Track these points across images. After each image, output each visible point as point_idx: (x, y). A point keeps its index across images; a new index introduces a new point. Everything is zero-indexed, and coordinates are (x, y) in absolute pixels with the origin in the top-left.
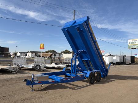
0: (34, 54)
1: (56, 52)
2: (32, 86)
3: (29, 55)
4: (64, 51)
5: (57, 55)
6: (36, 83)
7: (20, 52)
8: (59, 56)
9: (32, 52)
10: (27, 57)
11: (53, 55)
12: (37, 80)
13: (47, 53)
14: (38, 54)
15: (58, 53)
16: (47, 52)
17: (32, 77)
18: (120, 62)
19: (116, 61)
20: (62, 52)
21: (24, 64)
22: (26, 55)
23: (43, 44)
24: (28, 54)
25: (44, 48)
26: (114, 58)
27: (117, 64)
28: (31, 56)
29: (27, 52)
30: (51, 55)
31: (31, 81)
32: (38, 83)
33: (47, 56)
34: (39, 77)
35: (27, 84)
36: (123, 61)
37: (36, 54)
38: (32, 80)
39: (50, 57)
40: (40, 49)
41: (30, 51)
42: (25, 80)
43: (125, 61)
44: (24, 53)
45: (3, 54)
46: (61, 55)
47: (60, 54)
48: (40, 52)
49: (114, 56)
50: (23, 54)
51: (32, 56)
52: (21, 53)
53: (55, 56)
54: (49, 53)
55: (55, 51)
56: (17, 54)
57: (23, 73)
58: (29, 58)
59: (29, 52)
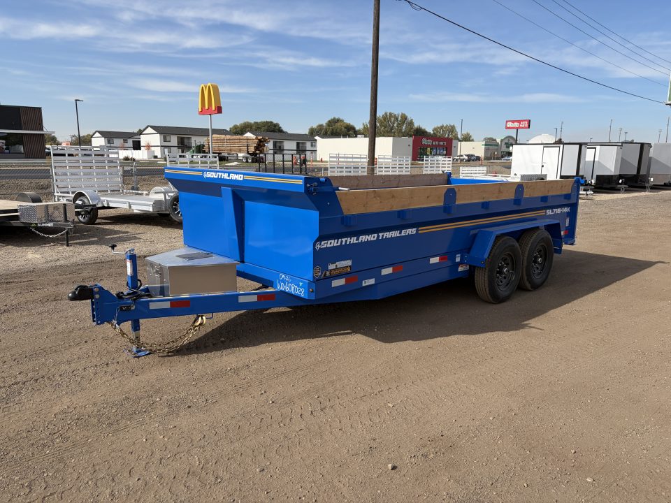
0: (174, 140)
1: (280, 131)
2: (136, 327)
3: (149, 147)
4: (321, 126)
5: (290, 145)
6: (152, 306)
7: (104, 134)
8: (300, 150)
9: (164, 131)
10: (140, 155)
11: (270, 145)
12: (163, 291)
13: (236, 133)
14: (196, 141)
15: (292, 137)
16: (240, 130)
17: (129, 271)
18: (620, 176)
19: (598, 172)
20: (314, 133)
21: (115, 192)
22: (137, 146)
23: (216, 89)
24: (144, 140)
25: (219, 110)
26: (589, 155)
27: (605, 184)
28: (158, 152)
29: (140, 132)
30: (260, 145)
31: (120, 295)
32: (167, 305)
33: (240, 151)
34: (170, 268)
35: (101, 315)
36: (635, 173)
37: (182, 139)
38: (126, 291)
39: (254, 154)
40: (203, 112)
41: (153, 127)
42: (83, 293)
43: (643, 172)
44: (125, 136)
45: (20, 139)
46: (308, 145)
47: (304, 143)
48: (203, 132)
49: (593, 145)
50: (118, 142)
51: (163, 153)
52: (109, 136)
53: (278, 149)
54: (249, 135)
55: (276, 125)
56: (89, 142)
57: (102, 238)
58: (150, 163)
59: (150, 130)
